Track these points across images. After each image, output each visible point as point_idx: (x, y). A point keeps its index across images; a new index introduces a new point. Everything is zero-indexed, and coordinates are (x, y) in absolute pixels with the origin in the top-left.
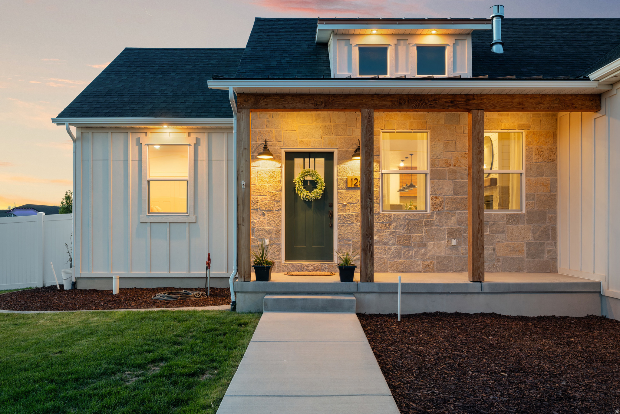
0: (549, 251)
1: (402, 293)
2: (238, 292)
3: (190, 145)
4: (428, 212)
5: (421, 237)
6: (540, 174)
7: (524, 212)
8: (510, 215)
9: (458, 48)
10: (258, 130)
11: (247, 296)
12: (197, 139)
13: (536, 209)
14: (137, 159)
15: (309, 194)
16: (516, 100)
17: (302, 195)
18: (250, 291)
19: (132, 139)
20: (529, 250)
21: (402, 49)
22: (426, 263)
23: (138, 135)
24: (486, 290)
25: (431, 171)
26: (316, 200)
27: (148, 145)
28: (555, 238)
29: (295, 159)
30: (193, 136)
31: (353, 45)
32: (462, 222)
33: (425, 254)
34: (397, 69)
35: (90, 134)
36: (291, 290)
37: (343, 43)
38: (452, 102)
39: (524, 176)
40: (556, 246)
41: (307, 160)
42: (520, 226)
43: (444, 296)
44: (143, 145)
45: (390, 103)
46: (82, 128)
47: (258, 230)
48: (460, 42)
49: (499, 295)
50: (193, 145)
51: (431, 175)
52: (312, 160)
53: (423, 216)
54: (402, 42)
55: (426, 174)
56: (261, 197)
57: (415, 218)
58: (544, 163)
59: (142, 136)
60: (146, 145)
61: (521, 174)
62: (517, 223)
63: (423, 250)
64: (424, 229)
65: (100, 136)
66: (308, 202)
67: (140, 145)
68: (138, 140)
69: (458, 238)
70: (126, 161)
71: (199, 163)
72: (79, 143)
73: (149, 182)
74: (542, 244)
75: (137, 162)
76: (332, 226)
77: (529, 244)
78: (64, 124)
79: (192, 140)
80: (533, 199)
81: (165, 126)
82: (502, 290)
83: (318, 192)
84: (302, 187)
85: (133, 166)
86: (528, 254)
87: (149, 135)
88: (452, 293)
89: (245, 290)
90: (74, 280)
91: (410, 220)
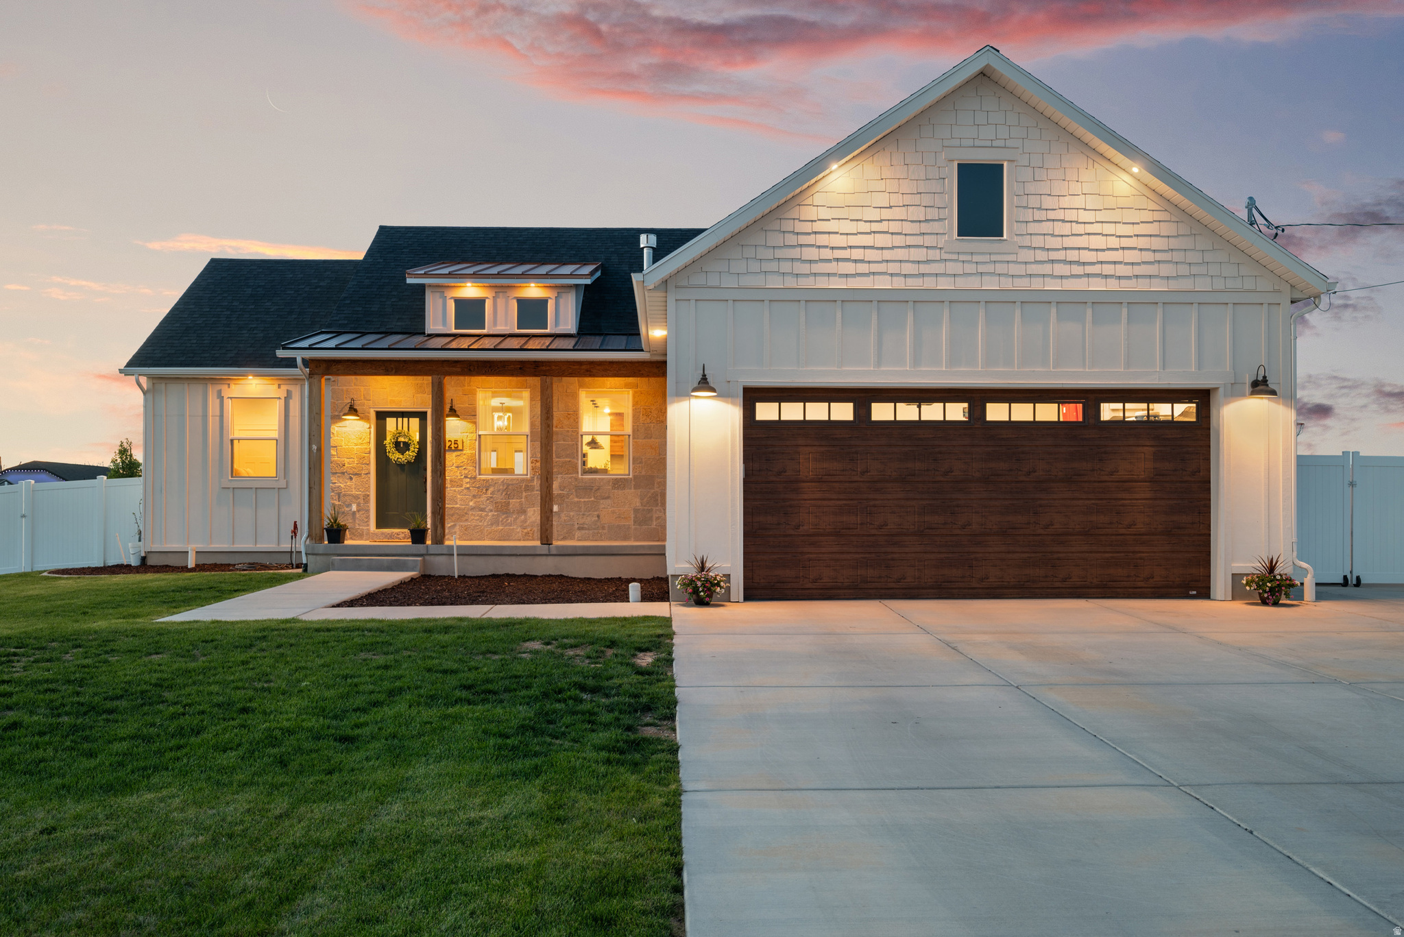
0: (658, 518)
1: (458, 555)
2: (309, 554)
3: (279, 398)
4: (529, 476)
5: (521, 504)
6: (648, 436)
7: (631, 476)
8: (616, 479)
9: (562, 301)
10: (345, 388)
11: (318, 558)
12: (288, 392)
13: (643, 473)
14: (218, 414)
15: (401, 456)
16: (584, 367)
17: (393, 458)
18: (320, 552)
19: (212, 391)
20: (636, 517)
21: (501, 302)
22: (525, 531)
23: (218, 387)
24: (554, 552)
25: (531, 432)
26: (409, 462)
27: (231, 398)
28: (664, 504)
29: (387, 419)
30: (284, 388)
31: (448, 298)
32: (565, 487)
33: (525, 521)
34: (495, 323)
35: (163, 385)
36: (361, 552)
37: (438, 295)
38: (520, 368)
39: (631, 437)
40: (665, 513)
41: (400, 420)
42: (627, 491)
43: (513, 558)
44: (225, 398)
45: (459, 370)
46: (152, 378)
47: (345, 495)
48: (564, 295)
49: (567, 558)
50: (283, 399)
51: (531, 436)
52: (405, 420)
53: (523, 480)
54: (501, 294)
55: (527, 436)
56: (348, 460)
57: (514, 482)
58: (652, 425)
59: (224, 388)
60: (228, 398)
61: (629, 436)
62: (624, 488)
63: (523, 517)
64: (524, 494)
65: (174, 388)
66: (401, 466)
67: (221, 398)
68: (220, 392)
69: (559, 505)
70: (205, 416)
71: (291, 419)
72: (150, 396)
73: (232, 441)
74: (650, 511)
75: (218, 418)
76: (426, 492)
77: (636, 511)
78: (133, 375)
79: (283, 394)
80: (641, 462)
81: (250, 377)
82: (569, 553)
83: (410, 455)
84: (393, 450)
85: (212, 423)
86: (635, 522)
87: (233, 386)
88: (520, 555)
89: (316, 552)
90: (143, 554)
91: (508, 485)
